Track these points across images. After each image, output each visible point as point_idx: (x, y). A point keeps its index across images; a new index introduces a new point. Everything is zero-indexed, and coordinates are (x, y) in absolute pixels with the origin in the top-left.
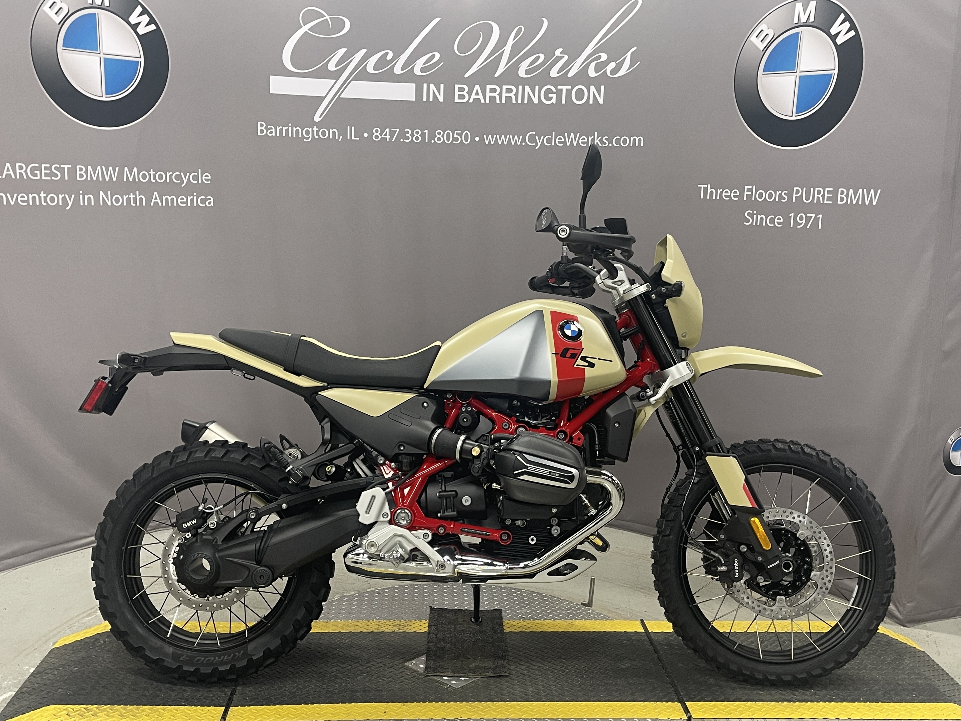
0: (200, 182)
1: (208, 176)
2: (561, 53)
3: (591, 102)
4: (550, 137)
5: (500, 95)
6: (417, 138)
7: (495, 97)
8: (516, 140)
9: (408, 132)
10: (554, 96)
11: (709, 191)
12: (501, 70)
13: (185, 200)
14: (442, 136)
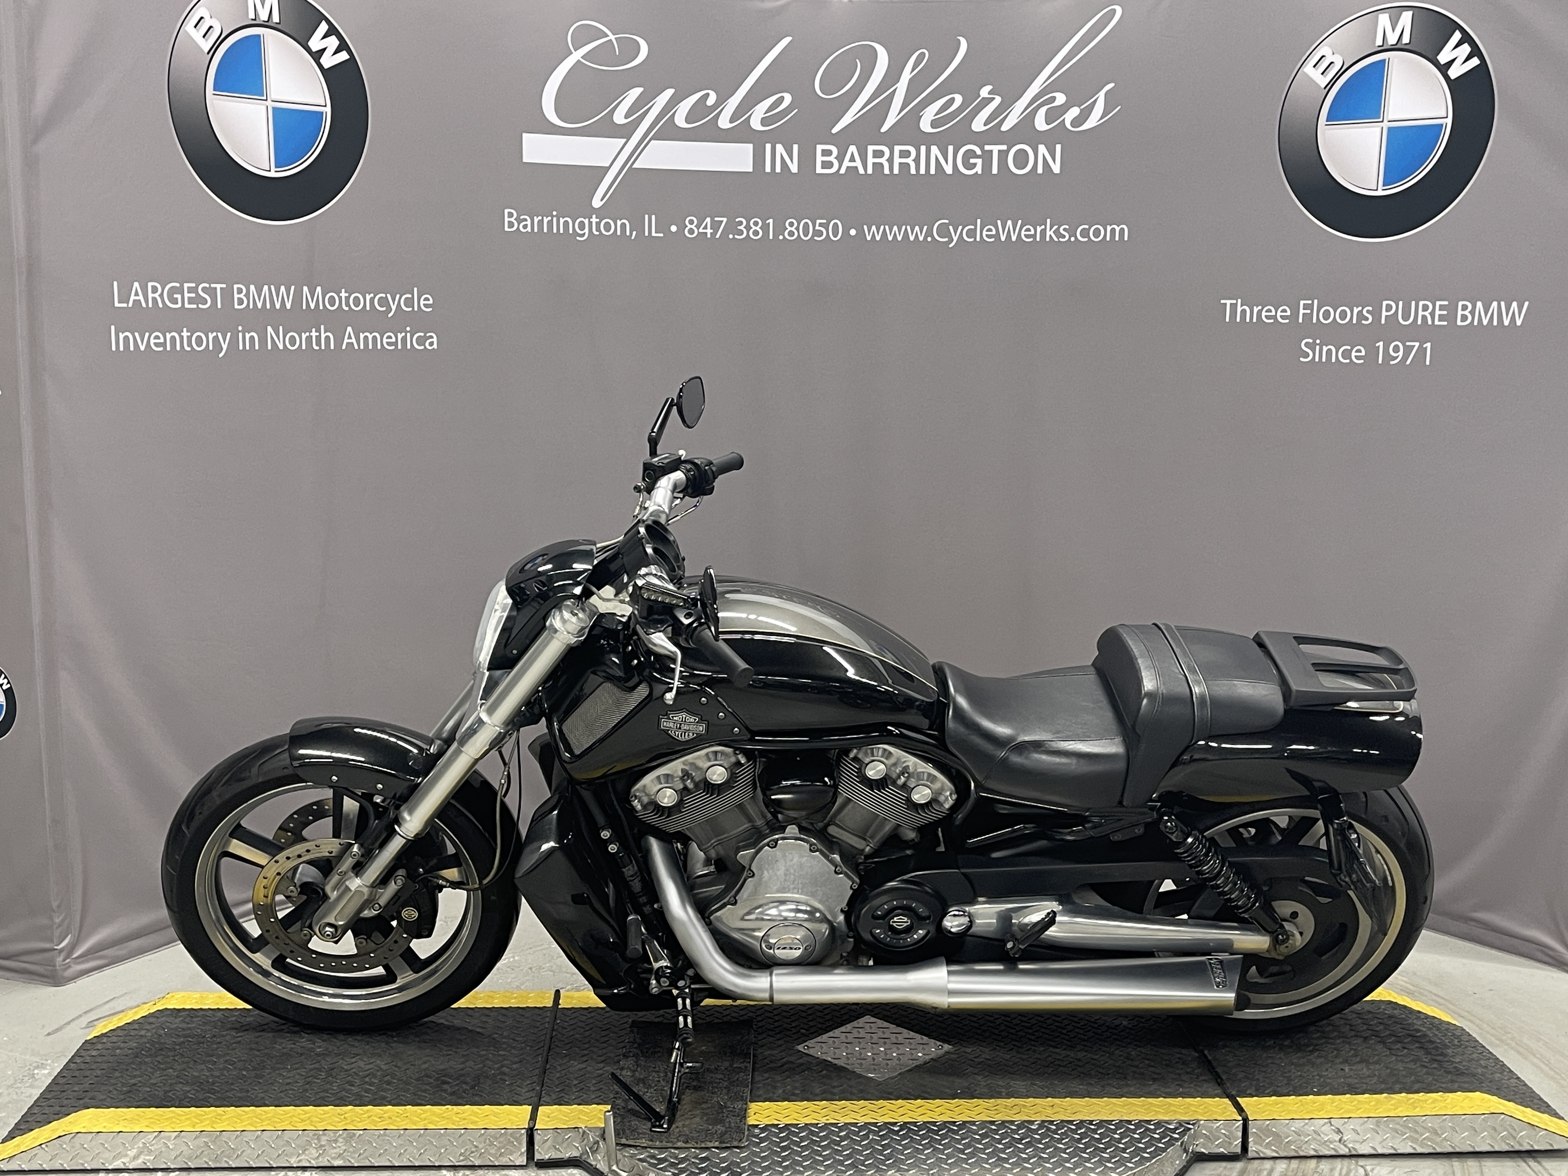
0: (416, 309)
1: (428, 300)
2: (989, 93)
3: (1040, 170)
4: (973, 227)
5: (891, 161)
6: (756, 233)
7: (881, 165)
8: (917, 233)
9: (741, 223)
10: (979, 161)
11: (1239, 309)
12: (891, 120)
13: (394, 340)
14: (796, 229)
